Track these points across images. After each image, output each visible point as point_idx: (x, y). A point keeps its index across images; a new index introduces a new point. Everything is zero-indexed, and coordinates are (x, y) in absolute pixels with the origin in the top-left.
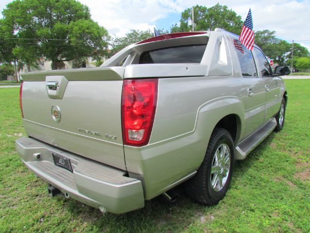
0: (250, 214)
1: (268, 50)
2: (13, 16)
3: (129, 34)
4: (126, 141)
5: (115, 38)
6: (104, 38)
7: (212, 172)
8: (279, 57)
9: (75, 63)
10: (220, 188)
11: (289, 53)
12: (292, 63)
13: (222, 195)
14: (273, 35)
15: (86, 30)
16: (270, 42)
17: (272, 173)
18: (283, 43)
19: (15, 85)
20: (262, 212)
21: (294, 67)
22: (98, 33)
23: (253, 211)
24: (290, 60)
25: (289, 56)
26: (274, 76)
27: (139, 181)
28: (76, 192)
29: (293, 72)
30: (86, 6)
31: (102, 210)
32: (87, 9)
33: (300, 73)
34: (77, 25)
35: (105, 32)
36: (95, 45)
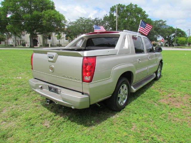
0: (135, 115)
1: (161, 32)
2: (7, 6)
3: (78, 20)
4: (83, 80)
5: (69, 22)
6: (63, 22)
7: (119, 96)
8: (168, 37)
9: (45, 36)
10: (122, 104)
11: (174, 34)
12: (176, 40)
13: (123, 107)
14: (165, 23)
15: (53, 17)
16: (163, 27)
17: (149, 99)
18: (171, 28)
19: (7, 48)
20: (139, 114)
21: (177, 43)
22: (60, 18)
23: (136, 114)
24: (174, 39)
25: (174, 36)
26: (154, 52)
27: (88, 96)
28: (62, 101)
29: (176, 46)
30: (52, 2)
31: (73, 107)
32: (53, 3)
33: (180, 47)
34: (47, 13)
35: (63, 18)
36: (57, 25)
